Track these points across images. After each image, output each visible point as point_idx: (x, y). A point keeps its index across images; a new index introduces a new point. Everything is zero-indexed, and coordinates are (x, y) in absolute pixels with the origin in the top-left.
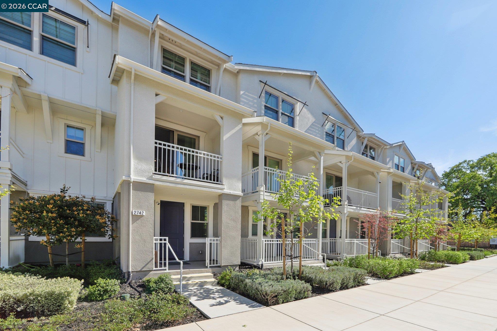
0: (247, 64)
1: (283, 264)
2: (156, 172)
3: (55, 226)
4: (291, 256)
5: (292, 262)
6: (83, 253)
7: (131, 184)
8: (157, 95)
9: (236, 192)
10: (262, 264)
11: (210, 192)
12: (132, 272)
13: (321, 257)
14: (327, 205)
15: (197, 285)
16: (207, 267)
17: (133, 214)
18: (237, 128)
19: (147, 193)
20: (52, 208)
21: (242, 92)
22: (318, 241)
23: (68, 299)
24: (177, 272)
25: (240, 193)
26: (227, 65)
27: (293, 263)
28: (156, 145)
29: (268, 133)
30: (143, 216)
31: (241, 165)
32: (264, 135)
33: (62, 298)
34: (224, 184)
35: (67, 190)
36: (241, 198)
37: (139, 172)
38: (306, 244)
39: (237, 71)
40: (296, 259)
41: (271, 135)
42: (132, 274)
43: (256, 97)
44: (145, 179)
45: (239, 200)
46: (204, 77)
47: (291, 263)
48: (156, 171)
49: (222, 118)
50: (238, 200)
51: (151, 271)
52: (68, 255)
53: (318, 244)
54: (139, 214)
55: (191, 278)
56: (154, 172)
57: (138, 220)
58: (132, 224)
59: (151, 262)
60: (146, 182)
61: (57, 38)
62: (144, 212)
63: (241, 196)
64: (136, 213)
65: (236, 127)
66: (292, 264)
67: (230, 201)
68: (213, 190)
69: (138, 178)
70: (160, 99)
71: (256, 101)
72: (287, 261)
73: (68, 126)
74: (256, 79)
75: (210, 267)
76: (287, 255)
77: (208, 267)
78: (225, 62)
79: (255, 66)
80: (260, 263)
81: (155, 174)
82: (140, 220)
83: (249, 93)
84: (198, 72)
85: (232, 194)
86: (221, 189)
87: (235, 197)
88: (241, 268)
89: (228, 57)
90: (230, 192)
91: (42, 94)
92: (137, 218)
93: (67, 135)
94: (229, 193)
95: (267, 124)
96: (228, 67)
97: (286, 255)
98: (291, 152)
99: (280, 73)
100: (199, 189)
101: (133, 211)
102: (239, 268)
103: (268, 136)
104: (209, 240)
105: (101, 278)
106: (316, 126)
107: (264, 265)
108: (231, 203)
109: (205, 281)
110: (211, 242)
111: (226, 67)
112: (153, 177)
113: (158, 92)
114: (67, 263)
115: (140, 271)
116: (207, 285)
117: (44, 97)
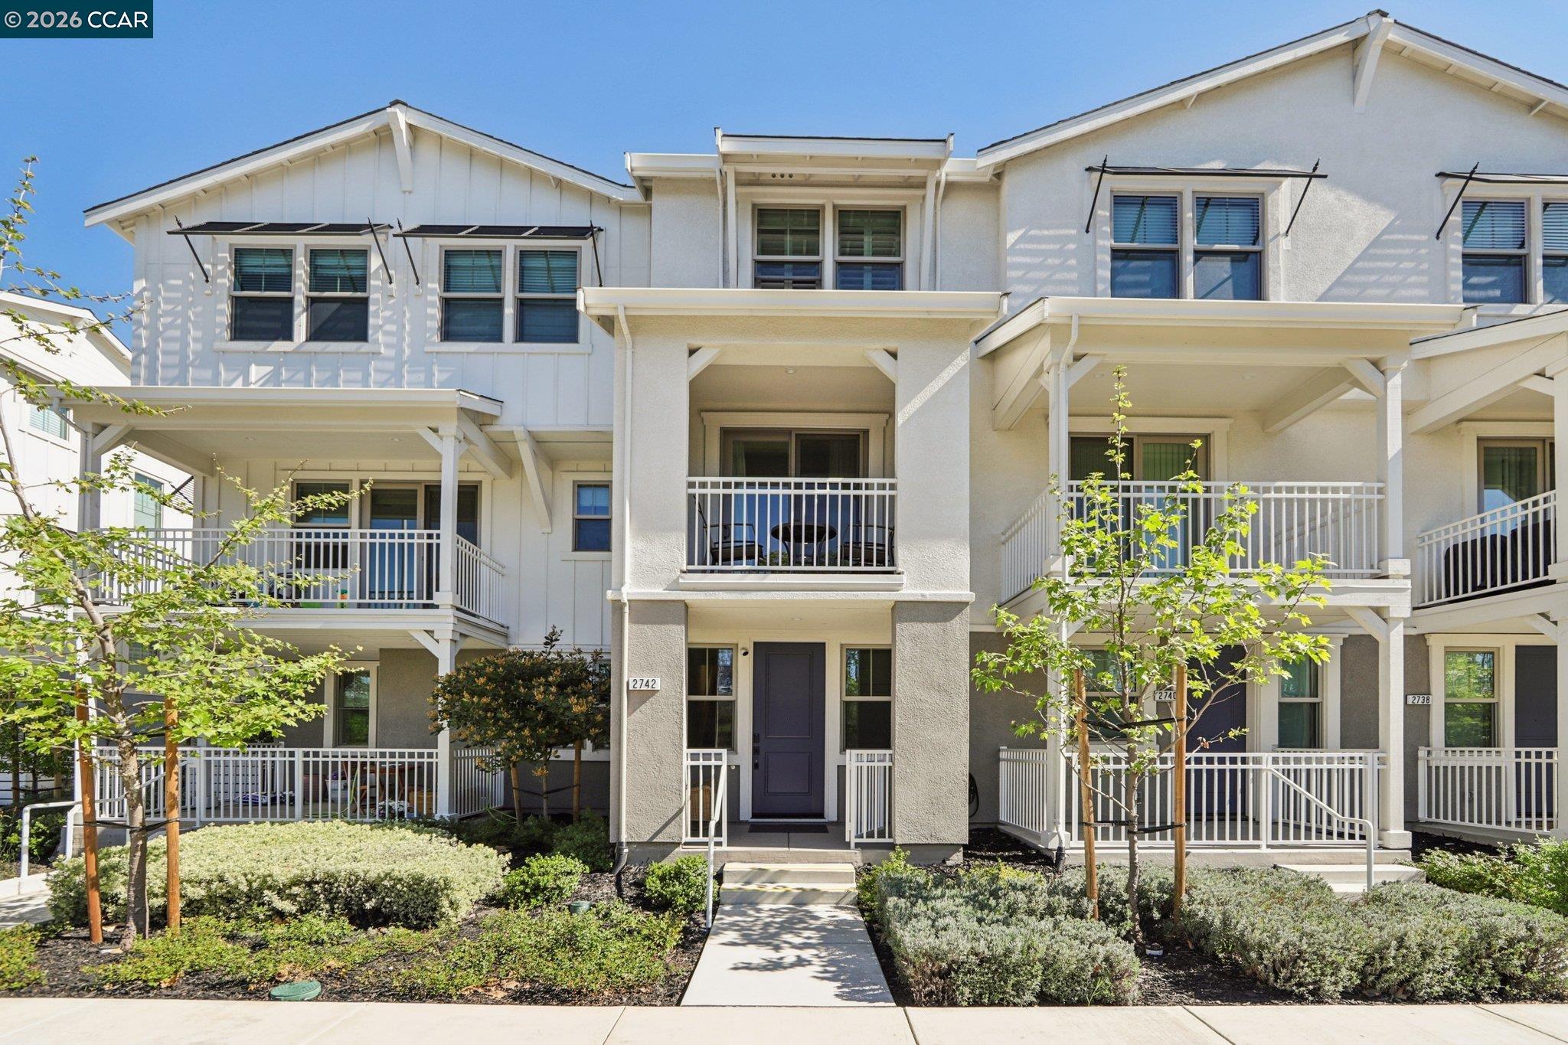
0: (1025, 134)
1: (1086, 854)
2: (691, 567)
3: (494, 724)
4: (1128, 822)
5: (1131, 848)
6: (575, 789)
7: (627, 609)
8: (692, 352)
9: (948, 592)
10: (1060, 849)
11: (853, 602)
12: (628, 843)
13: (1399, 835)
14: (1474, 590)
15: (789, 899)
16: (847, 846)
17: (631, 688)
18: (947, 370)
19: (667, 627)
20: (486, 684)
21: (1011, 238)
22: (1382, 761)
23: (448, 895)
24: (749, 853)
25: (965, 594)
26: (953, 168)
27: (1137, 851)
28: (691, 491)
29: (1082, 352)
30: (654, 692)
31: (966, 492)
32: (1062, 366)
33: (436, 890)
34: (900, 570)
35: (556, 640)
36: (968, 608)
37: (644, 575)
38: (1292, 775)
39: (990, 172)
40: (1152, 838)
41: (1099, 355)
42: (626, 851)
43: (1073, 232)
44: (661, 591)
45: (961, 619)
46: (884, 240)
47: (1128, 851)
48: (690, 562)
49: (894, 355)
50: (957, 618)
51: (678, 844)
52: (548, 793)
53: (1381, 777)
54: (644, 688)
55: (782, 873)
56: (685, 567)
57: (644, 702)
58: (629, 714)
59: (677, 819)
60: (663, 598)
61: (553, 292)
62: (658, 680)
63: (967, 604)
64: (638, 686)
65: (944, 368)
66: (1132, 855)
67: (924, 624)
68: (862, 596)
69: (643, 591)
70: (700, 362)
71: (1072, 246)
72: (1193, 841)
73: (579, 486)
74: (1073, 166)
75: (857, 845)
76: (1099, 819)
77: (852, 845)
78: (938, 164)
79: (1061, 125)
80: (1053, 845)
81: (690, 571)
82: (648, 703)
83: (1040, 229)
84: (865, 231)
85: (928, 599)
86: (891, 587)
87: (945, 611)
88: (971, 856)
89: (941, 143)
90: (923, 595)
91: (514, 428)
92: (642, 696)
93: (579, 507)
94: (920, 598)
95: (1066, 321)
96: (956, 174)
97: (1096, 821)
98: (1120, 404)
99: (1181, 103)
100: (812, 598)
101: (631, 680)
102: (965, 855)
103: (1084, 366)
104: (854, 758)
105: (562, 853)
106: (1398, 244)
107: (1067, 852)
108: (930, 629)
109: (814, 890)
110: (860, 764)
111: (951, 178)
112: (681, 581)
113: (695, 343)
114: (545, 812)
115: (649, 843)
116: (821, 900)
117: (520, 434)
